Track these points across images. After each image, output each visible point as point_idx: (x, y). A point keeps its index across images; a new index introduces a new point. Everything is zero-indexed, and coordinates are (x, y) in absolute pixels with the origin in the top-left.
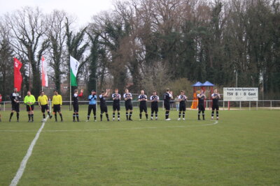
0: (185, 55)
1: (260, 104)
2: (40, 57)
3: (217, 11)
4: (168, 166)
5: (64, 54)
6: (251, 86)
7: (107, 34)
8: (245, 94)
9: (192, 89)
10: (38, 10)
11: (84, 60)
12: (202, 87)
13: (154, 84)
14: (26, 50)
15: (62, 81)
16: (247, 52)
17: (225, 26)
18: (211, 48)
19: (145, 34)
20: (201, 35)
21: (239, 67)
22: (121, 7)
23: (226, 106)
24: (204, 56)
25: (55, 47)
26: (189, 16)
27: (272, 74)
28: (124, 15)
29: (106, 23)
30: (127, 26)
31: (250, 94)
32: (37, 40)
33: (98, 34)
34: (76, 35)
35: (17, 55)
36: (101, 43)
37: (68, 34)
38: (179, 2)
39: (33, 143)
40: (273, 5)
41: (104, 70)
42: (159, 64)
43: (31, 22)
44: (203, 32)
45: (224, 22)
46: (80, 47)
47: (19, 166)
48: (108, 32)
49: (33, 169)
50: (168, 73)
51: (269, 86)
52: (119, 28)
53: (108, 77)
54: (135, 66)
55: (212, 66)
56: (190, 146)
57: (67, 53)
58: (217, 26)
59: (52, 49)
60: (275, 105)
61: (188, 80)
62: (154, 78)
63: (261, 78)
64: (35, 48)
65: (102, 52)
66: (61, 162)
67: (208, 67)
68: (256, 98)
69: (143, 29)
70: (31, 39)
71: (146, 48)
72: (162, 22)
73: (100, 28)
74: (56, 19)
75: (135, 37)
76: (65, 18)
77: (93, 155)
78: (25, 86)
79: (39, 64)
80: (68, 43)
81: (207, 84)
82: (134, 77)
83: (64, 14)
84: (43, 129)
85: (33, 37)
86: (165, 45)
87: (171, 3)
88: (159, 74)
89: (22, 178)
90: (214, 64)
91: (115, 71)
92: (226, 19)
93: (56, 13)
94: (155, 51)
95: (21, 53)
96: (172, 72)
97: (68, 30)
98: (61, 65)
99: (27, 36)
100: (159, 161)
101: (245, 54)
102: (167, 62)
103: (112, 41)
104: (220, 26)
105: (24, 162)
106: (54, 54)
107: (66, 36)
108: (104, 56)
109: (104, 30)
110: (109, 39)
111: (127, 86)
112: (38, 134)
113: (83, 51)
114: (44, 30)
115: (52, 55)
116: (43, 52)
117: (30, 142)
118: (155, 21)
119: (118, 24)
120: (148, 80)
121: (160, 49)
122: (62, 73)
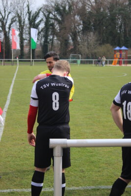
0: (110, 27)
2: (9, 28)
5: (26, 26)
7: (56, 12)
9: (114, 52)
11: (40, 30)
12: (120, 51)
13: (88, 48)
18: (128, 22)
19: (82, 12)
20: (120, 14)
24: (123, 28)
25: (20, 21)
29: (55, 5)
30: (70, 7)
32: (8, 16)
33: (50, 13)
34: (34, 13)
36: (52, 18)
39: (12, 86)
42: (92, 33)
43: (3, 4)
44: (122, 12)
46: (37, 21)
48: (57, 11)
50: (97, 41)
52: (64, 8)
53: (56, 42)
54: (75, 35)
55: (128, 36)
57: (28, 26)
59: (18, 23)
61: (112, 45)
62: (88, 44)
64: (6, 22)
65: (53, 25)
67: (125, 36)
69: (81, 9)
70: (4, 16)
71: (83, 22)
72: (94, 4)
73: (51, 8)
74: (21, 1)
75: (75, 15)
76: (26, 1)
79: (9, 33)
80: (29, 19)
81: (123, 48)
82: (74, 43)
84: (16, 78)
85: (5, 14)
86: (96, 21)
88: (91, 41)
90: (129, 34)
91: (61, 38)
94: (89, 25)
96: (100, 40)
97: (29, 9)
98: (24, 35)
99: (1, 14)
102: (97, 33)
103: (59, 17)
106: (20, 26)
107: (28, 14)
108: (53, 28)
109: (53, 9)
110: (57, 16)
111: (70, 49)
112: (13, 82)
113: (39, 24)
114: (12, 9)
115: (18, 27)
116: (12, 25)
117: (10, 86)
118: (89, 3)
119: (63, 5)
120: (84, 45)
121: (92, 23)
122: (25, 40)
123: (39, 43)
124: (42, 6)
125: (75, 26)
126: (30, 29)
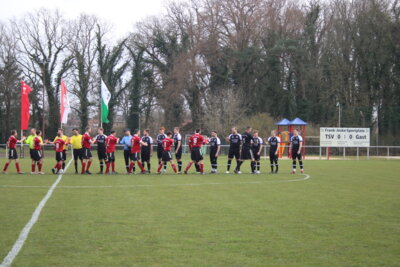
0: (266, 80)
1: (373, 152)
2: (59, 81)
3: (313, 18)
4: (232, 239)
5: (94, 77)
6: (360, 125)
7: (155, 49)
8: (351, 137)
10: (57, 13)
11: (123, 86)
12: (290, 127)
13: (222, 121)
14: (39, 71)
15: (91, 116)
16: (355, 76)
17: (324, 39)
18: (304, 70)
19: (209, 49)
20: (289, 51)
21: (344, 98)
22: (177, 11)
23: (324, 154)
24: (293, 81)
25: (81, 67)
26: (273, 24)
27: (391, 108)
28: (180, 22)
29: (154, 34)
30: (185, 39)
31: (358, 137)
32: (56, 56)
33: (143, 49)
34: (111, 49)
35: (27, 78)
36: (147, 61)
37: (100, 49)
38: (258, 4)
39: (42, 203)
40: (394, 9)
41: (150, 100)
42: (230, 93)
43: (47, 30)
44: (292, 47)
45: (322, 33)
46: (117, 67)
47: (17, 236)
48: (158, 46)
49: (37, 240)
50: (241, 106)
51: (387, 126)
52: (174, 40)
53: (157, 110)
54: (195, 95)
55: (304, 96)
56: (266, 211)
57: (98, 76)
58: (313, 39)
59: (77, 70)
60: (394, 153)
61: (272, 115)
62: (222, 113)
63: (375, 115)
64: (52, 69)
65: (149, 74)
66: (78, 231)
67: (299, 97)
68: (366, 143)
69: (208, 42)
70: (47, 56)
71: (212, 69)
72: (234, 32)
73: (146, 40)
74: (84, 26)
75: (195, 54)
76: (95, 26)
77: (125, 221)
78: (37, 122)
79: (57, 91)
80: (100, 62)
81: (297, 121)
82: (193, 112)
83: (95, 20)
84: (58, 185)
85: (50, 52)
86: (238, 65)
87: (248, 5)
88: (229, 107)
89: (20, 254)
90: (307, 93)
91: (166, 103)
92: (325, 29)
93: (84, 18)
94: (223, 74)
95: (33, 75)
96: (248, 104)
97: (99, 42)
98: (89, 93)
99: (42, 51)
100: (219, 231)
101: (353, 80)
102: (240, 90)
103: (162, 60)
104: (317, 39)
105: (26, 231)
106: (80, 77)
107: (97, 52)
108: (151, 81)
109: (151, 43)
110: (159, 57)
111: (184, 124)
112: (50, 193)
113: (122, 73)
114: (65, 42)
115: (78, 78)
116: (64, 75)
118: (224, 30)
119: (171, 34)
120: (214, 116)
121: (230, 72)
122: (90, 104)
123: (121, 113)
124: (128, 35)
125: (194, 77)
126: (100, 82)
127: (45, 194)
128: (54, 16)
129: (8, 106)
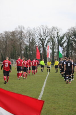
2: (46, 45)
7: (74, 37)
10: (46, 26)
11: (64, 47)
14: (41, 42)
15: (55, 55)
25: (52, 42)
29: (74, 32)
32: (46, 39)
33: (70, 37)
34: (61, 37)
35: (37, 45)
36: (71, 40)
37: (58, 37)
39: (46, 81)
43: (43, 31)
46: (63, 42)
47: (41, 90)
48: (74, 36)
49: (47, 92)
53: (74, 54)
57: (57, 44)
64: (45, 42)
65: (72, 44)
70: (43, 38)
73: (71, 34)
74: (53, 30)
76: (57, 30)
79: (46, 48)
80: (58, 40)
83: (57, 28)
85: (44, 37)
89: (43, 95)
93: (53, 28)
95: (39, 44)
97: (58, 35)
98: (55, 49)
99: (42, 37)
103: (75, 40)
106: (52, 44)
107: (57, 37)
108: (72, 46)
109: (72, 35)
112: (47, 77)
113: (64, 43)
114: (48, 35)
116: (48, 44)
117: (44, 80)
122: (55, 52)
123: (63, 55)
124: (66, 32)
126: (58, 46)
127: (46, 78)
128: (45, 27)
129: (32, 52)
